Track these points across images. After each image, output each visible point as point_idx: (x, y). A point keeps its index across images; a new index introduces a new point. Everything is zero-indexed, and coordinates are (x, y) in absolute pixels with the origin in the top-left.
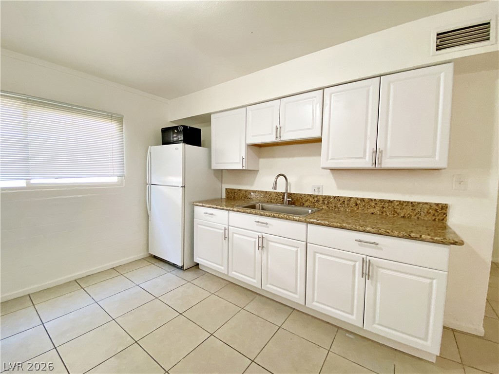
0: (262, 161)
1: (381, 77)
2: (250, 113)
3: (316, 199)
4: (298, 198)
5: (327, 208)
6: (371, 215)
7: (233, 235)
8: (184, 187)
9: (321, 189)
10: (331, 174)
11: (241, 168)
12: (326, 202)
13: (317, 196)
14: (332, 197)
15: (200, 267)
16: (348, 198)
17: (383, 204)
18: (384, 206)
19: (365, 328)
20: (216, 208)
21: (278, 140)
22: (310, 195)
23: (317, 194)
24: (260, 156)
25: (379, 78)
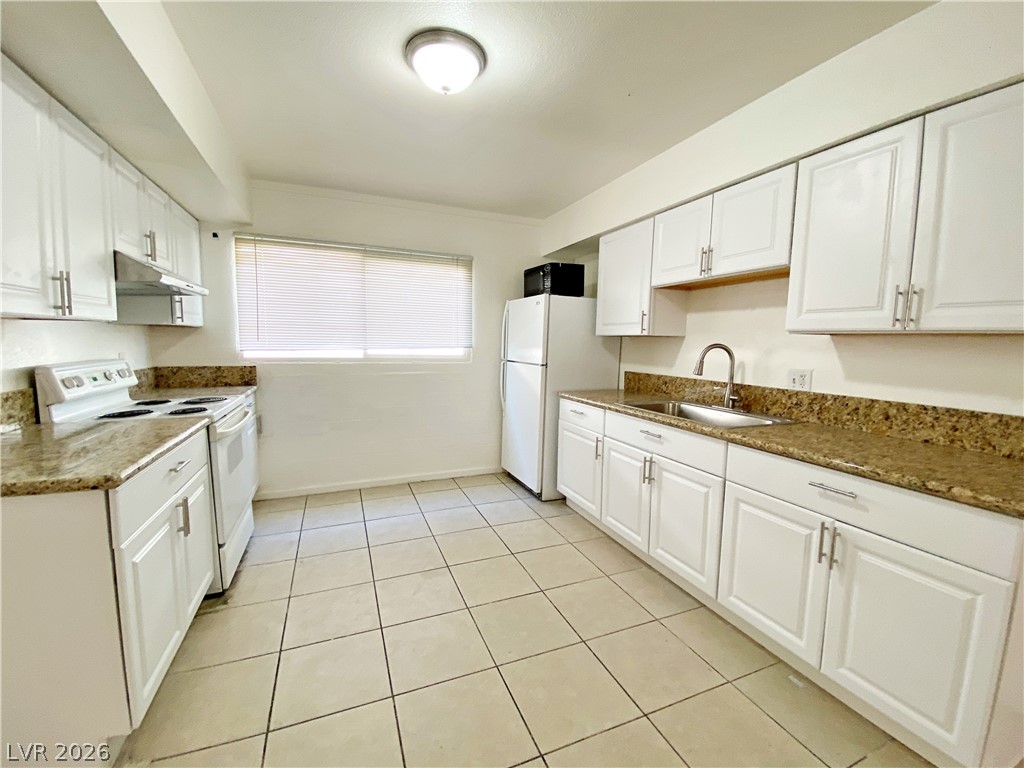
0: (693, 319)
1: (927, 116)
2: (660, 228)
3: (795, 401)
4: (758, 396)
5: (819, 422)
6: (921, 445)
7: (609, 453)
8: (545, 365)
9: (807, 379)
10: (832, 345)
11: (639, 333)
12: (816, 408)
13: (797, 393)
14: (829, 398)
15: (568, 503)
16: (866, 400)
17: (955, 419)
18: (958, 426)
19: (822, 671)
20: (587, 403)
21: (704, 276)
22: (783, 391)
23: (798, 388)
24: (687, 308)
25: (921, 118)
